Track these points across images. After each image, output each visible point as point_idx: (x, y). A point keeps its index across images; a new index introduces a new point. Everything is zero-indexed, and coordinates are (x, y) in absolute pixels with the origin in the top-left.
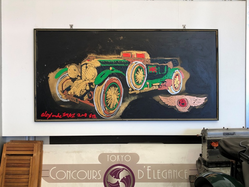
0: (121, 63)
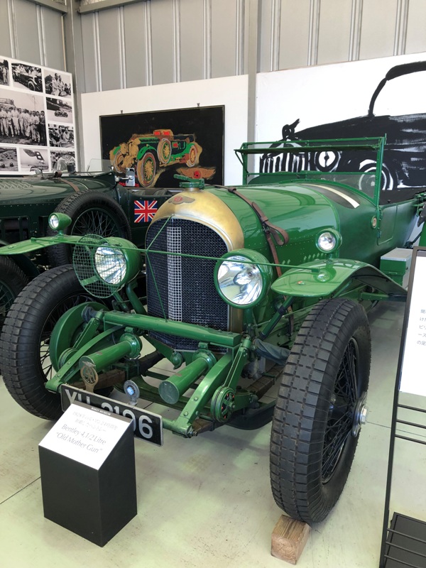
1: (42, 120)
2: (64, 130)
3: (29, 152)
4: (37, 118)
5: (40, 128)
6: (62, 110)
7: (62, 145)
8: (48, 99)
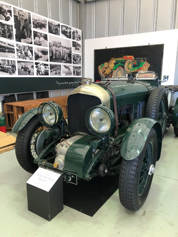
0: (123, 61)
1: (71, 52)
2: (78, 56)
3: (65, 66)
4: (69, 51)
5: (70, 55)
6: (78, 47)
7: (77, 63)
8: (73, 42)
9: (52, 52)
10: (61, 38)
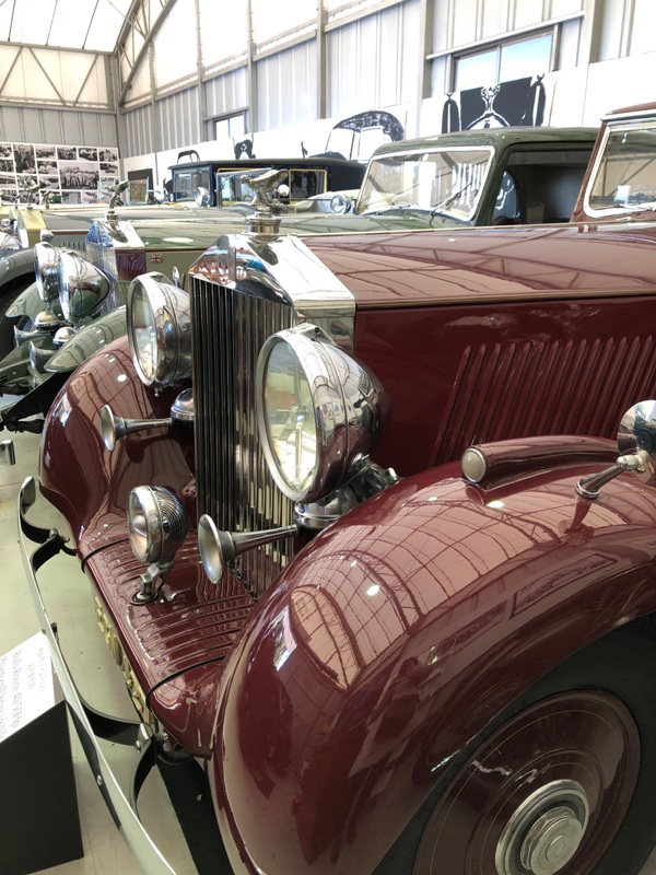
1: (97, 176)
4: (93, 175)
5: (95, 180)
6: (111, 169)
8: (101, 164)
9: (65, 179)
10: (80, 162)
